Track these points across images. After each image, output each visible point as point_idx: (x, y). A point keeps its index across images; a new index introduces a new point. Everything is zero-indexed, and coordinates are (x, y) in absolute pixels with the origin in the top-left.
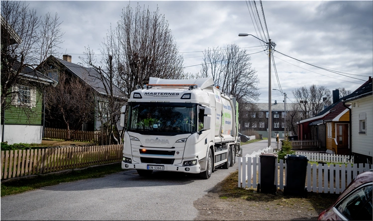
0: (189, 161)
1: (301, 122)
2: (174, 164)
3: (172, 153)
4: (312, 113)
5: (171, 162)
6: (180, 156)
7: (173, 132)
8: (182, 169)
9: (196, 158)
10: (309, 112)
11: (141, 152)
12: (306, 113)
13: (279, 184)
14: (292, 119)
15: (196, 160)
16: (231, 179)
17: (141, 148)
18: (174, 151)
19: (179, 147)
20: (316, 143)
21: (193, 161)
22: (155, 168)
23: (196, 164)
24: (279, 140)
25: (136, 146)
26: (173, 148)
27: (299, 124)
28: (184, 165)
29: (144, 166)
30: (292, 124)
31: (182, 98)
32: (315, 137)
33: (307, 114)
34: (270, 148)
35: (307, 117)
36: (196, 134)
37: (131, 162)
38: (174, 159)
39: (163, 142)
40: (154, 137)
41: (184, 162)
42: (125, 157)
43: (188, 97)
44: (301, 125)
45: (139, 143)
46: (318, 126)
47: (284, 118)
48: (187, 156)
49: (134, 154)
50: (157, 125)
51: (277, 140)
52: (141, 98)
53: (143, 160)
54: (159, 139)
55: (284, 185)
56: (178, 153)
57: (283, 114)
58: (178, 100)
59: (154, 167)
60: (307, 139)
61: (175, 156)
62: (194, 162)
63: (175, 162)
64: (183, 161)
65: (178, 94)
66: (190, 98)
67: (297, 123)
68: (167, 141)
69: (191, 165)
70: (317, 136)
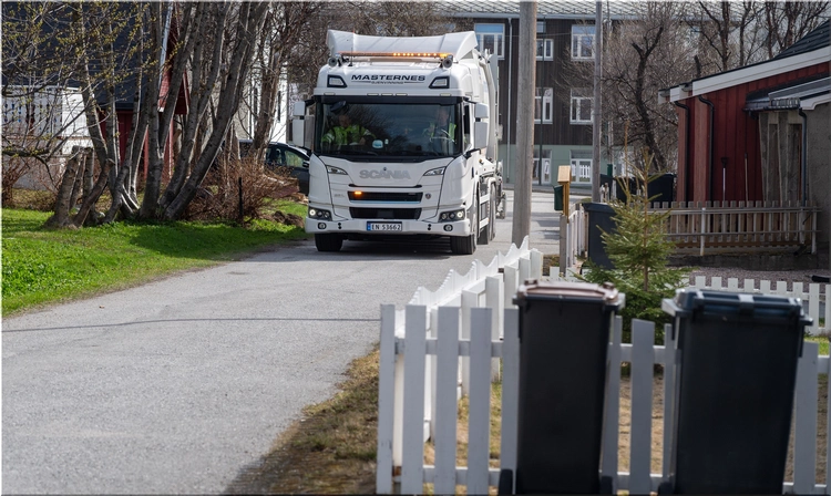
0: (451, 213)
1: (701, 88)
2: (421, 217)
3: (417, 197)
4: (763, 33)
5: (413, 214)
6: (433, 202)
7: (416, 155)
8: (438, 229)
9: (462, 206)
10: (743, 26)
11: (352, 196)
12: (725, 35)
13: (623, 472)
14: (642, 66)
15: (463, 210)
16: (320, 448)
17: (352, 189)
18: (422, 194)
19: (430, 185)
20: (794, 225)
21: (457, 211)
22: (382, 227)
23: (463, 218)
24: (573, 198)
25: (341, 184)
26: (419, 186)
27: (688, 105)
28: (441, 220)
29: (360, 225)
30: (640, 104)
31: (431, 87)
32: (784, 187)
33: (734, 36)
34: (525, 253)
35: (734, 60)
36: (461, 159)
37: (330, 218)
38: (420, 209)
39: (397, 175)
40: (378, 166)
41: (441, 214)
42: (316, 209)
43: (444, 82)
44: (701, 112)
45: (346, 180)
46: (802, 113)
47: (587, 66)
48: (447, 202)
49: (336, 201)
50: (380, 142)
51: (560, 204)
52: (345, 86)
53: (357, 213)
54: (388, 169)
55: (656, 474)
56: (428, 196)
57: (578, 34)
58: (423, 91)
59: (381, 225)
60: (735, 195)
61: (423, 203)
62: (460, 215)
63: (424, 215)
64: (440, 211)
65: (422, 78)
66: (447, 87)
67: (677, 94)
68: (406, 175)
69: (455, 219)
70: (799, 176)
